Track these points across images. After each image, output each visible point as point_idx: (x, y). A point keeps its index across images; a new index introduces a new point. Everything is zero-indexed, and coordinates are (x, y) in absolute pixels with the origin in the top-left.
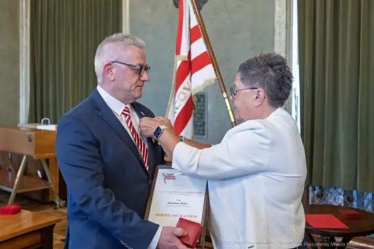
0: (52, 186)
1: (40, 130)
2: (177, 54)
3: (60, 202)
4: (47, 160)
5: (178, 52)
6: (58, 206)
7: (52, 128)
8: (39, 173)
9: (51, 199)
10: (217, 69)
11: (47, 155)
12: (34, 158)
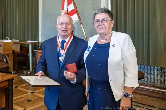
0: (10, 65)
1: (5, 42)
2: (62, 10)
3: (13, 72)
4: (8, 55)
5: (63, 9)
6: (12, 74)
7: (10, 41)
8: (5, 60)
9: (9, 71)
10: (79, 16)
11: (8, 52)
12: (3, 53)
